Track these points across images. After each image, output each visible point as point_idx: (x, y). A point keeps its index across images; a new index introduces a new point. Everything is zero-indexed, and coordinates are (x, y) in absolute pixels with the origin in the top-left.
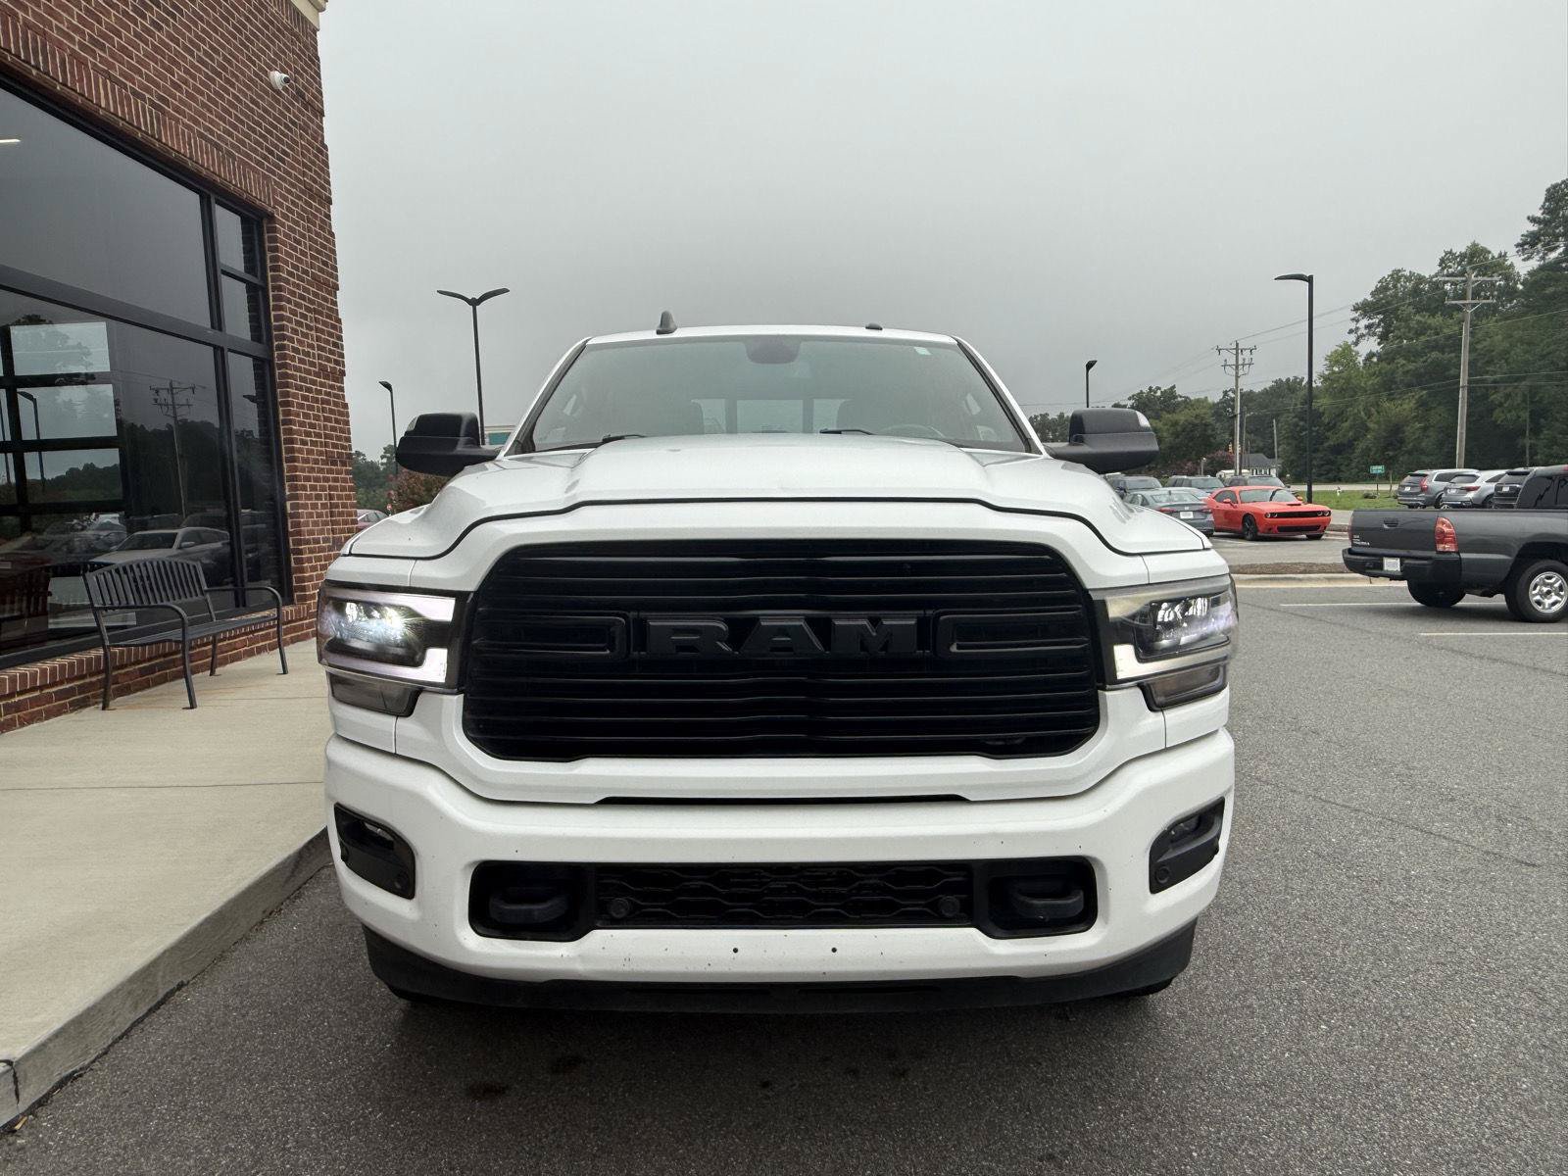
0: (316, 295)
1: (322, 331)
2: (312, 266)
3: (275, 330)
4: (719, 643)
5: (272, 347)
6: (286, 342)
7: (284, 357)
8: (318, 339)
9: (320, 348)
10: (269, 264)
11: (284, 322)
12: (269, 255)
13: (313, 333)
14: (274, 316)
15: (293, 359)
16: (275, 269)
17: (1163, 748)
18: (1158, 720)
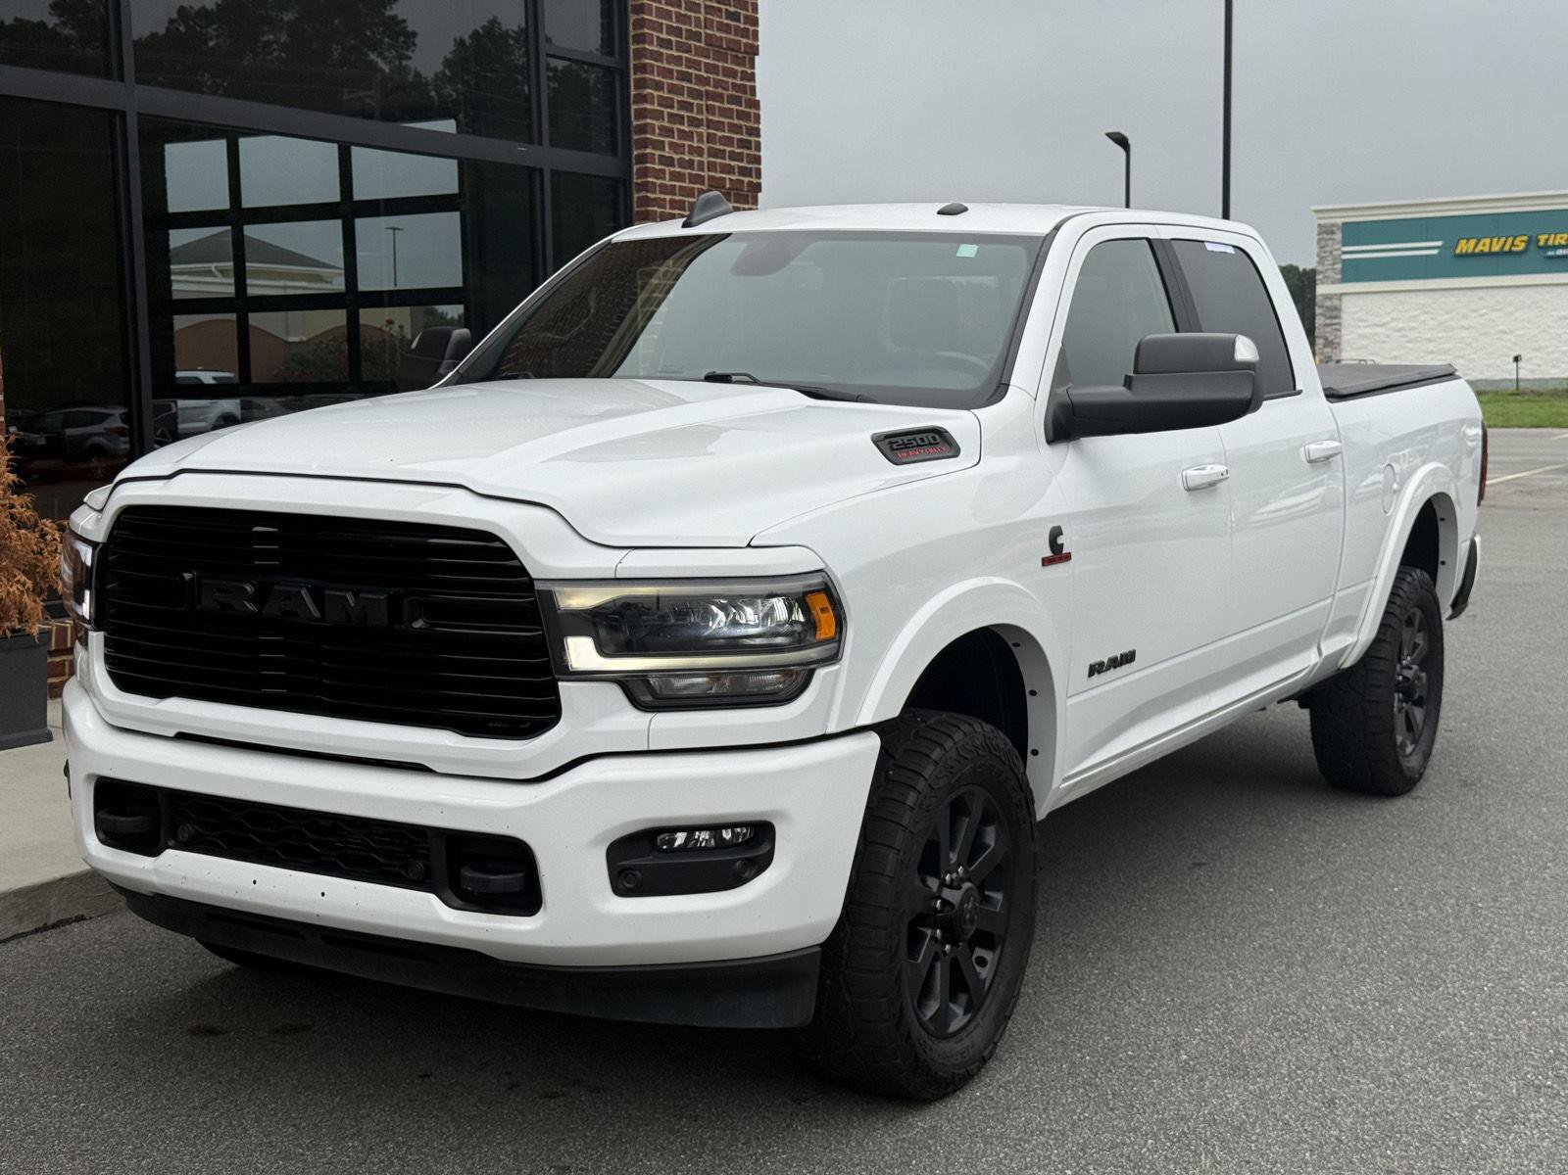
0: (710, 68)
1: (719, 126)
2: (708, 24)
3: (636, 133)
4: (246, 603)
5: (630, 158)
6: (648, 151)
7: (644, 173)
8: (711, 138)
9: (713, 153)
10: (632, 33)
11: (649, 121)
12: (632, 17)
13: (703, 130)
14: (636, 110)
15: (660, 174)
16: (640, 39)
17: (646, 749)
18: (641, 719)
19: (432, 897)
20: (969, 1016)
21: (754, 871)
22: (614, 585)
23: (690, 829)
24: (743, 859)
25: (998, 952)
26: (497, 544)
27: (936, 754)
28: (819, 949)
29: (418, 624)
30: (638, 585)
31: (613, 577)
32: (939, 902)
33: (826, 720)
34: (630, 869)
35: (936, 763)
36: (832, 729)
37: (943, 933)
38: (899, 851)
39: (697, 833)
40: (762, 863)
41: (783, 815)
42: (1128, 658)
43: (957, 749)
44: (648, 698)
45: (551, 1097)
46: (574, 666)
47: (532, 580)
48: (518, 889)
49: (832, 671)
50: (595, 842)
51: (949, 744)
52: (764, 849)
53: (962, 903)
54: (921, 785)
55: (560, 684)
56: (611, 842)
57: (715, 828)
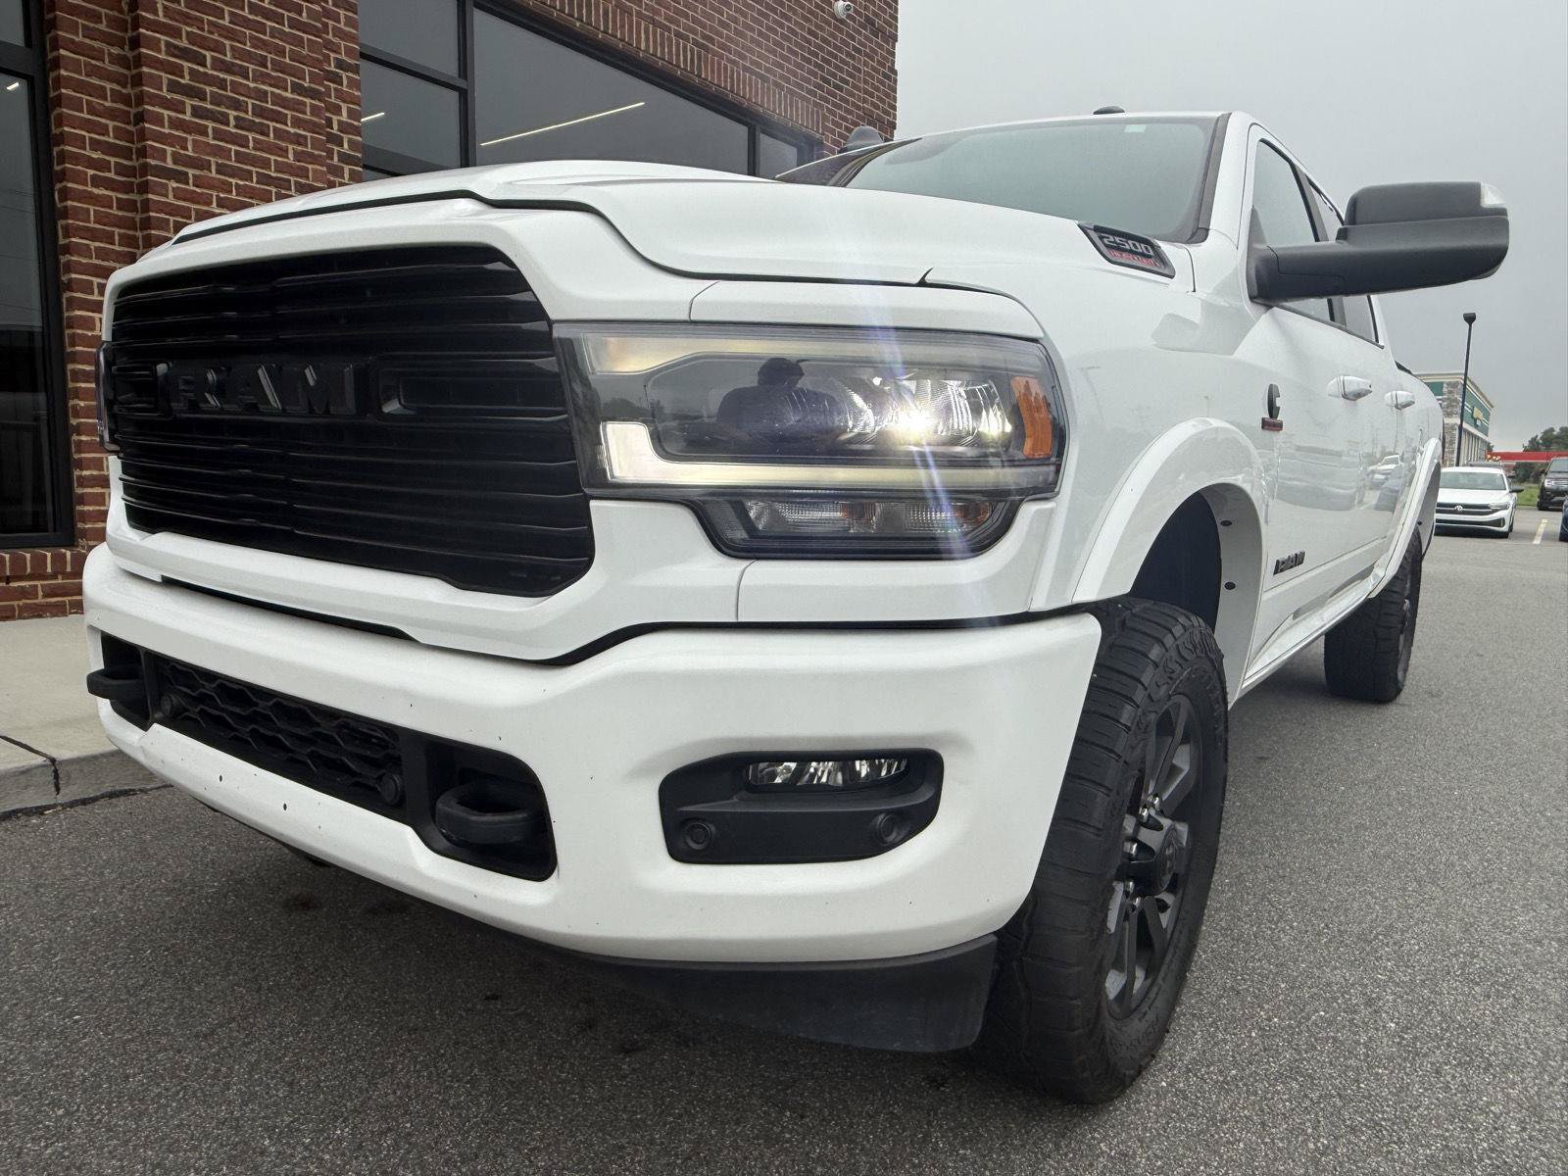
4: (207, 395)
17: (733, 620)
18: (724, 571)
19: (408, 832)
20: (1149, 981)
21: (903, 833)
22: (688, 335)
23: (803, 758)
24: (888, 812)
25: (1179, 895)
26: (499, 266)
27: (1155, 652)
28: (994, 938)
29: (392, 407)
30: (728, 336)
31: (684, 317)
32: (1135, 846)
33: (1031, 588)
34: (697, 819)
35: (1156, 665)
36: (1039, 604)
37: (1136, 884)
38: (1110, 790)
39: (814, 764)
40: (920, 817)
41: (958, 742)
42: (1297, 560)
43: (1177, 646)
44: (740, 535)
45: (627, 1052)
46: (617, 473)
47: (550, 323)
48: (516, 838)
49: (1046, 510)
50: (641, 771)
51: (1169, 641)
52: (923, 796)
53: (1163, 849)
54: (1139, 696)
55: (593, 504)
56: (665, 774)
57: (844, 758)
